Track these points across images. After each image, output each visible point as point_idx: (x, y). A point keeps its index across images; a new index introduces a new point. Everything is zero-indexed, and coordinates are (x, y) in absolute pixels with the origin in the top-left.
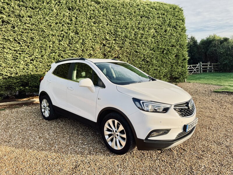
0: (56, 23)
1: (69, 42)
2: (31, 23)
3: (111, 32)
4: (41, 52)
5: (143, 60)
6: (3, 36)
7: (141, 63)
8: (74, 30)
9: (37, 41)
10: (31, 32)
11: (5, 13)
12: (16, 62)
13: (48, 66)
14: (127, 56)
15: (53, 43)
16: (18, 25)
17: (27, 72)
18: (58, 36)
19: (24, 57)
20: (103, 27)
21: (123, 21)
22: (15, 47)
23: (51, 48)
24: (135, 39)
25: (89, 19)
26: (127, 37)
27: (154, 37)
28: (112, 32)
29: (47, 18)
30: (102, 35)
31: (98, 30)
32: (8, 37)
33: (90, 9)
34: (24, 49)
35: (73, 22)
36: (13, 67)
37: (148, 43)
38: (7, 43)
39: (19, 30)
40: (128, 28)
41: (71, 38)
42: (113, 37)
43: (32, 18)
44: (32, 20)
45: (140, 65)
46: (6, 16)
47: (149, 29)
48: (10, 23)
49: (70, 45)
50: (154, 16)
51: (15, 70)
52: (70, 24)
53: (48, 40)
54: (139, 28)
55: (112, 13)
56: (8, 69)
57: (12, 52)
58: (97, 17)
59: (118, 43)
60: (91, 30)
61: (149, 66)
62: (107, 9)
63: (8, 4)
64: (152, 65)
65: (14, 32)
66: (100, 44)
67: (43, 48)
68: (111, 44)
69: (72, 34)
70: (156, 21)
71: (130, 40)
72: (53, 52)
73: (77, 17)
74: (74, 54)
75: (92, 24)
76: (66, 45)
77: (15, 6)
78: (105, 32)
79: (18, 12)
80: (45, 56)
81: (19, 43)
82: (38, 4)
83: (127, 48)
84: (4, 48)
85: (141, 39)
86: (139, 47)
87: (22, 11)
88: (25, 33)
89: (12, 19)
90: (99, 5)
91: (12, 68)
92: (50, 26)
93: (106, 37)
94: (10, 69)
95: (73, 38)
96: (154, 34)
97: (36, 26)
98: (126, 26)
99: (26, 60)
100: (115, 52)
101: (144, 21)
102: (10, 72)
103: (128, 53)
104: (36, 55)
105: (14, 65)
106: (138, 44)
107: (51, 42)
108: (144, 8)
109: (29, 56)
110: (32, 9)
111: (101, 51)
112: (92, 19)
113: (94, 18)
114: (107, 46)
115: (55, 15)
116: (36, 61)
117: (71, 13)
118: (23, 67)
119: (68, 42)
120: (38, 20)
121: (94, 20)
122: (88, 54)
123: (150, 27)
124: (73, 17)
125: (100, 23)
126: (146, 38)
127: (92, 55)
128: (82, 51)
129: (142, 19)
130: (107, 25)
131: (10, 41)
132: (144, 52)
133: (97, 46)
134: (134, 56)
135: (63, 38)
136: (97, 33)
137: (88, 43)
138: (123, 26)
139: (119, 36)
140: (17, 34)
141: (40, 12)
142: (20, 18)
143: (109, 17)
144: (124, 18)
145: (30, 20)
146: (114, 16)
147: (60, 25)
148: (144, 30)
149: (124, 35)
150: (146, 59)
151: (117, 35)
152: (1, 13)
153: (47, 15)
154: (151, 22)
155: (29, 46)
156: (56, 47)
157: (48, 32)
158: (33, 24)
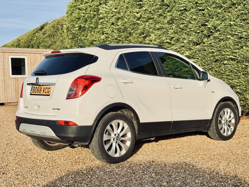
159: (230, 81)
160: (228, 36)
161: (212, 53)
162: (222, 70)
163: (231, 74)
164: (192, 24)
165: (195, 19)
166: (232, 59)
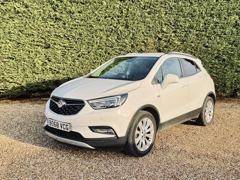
0: (105, 17)
1: (118, 37)
2: (80, 19)
3: (170, 23)
4: (88, 48)
5: (216, 58)
6: (55, 32)
7: (213, 61)
8: (123, 23)
9: (85, 36)
10: (80, 28)
11: (58, 11)
12: (64, 58)
13: (94, 63)
14: (192, 52)
15: (101, 39)
16: (68, 22)
17: (73, 69)
18: (106, 31)
19: (72, 53)
20: (160, 17)
21: (188, 8)
22: (64, 44)
23: (98, 44)
24: (204, 30)
25: (143, 9)
26: (192, 28)
28: (172, 22)
29: (96, 12)
30: (157, 27)
31: (154, 21)
32: (59, 33)
34: (72, 45)
35: (123, 14)
36: (62, 63)
37: (226, 34)
38: (58, 40)
39: (69, 26)
40: (194, 16)
41: (119, 33)
42: (173, 29)
43: (81, 13)
44: (81, 15)
45: (212, 65)
46: (59, 13)
47: (228, 15)
48: (61, 20)
49: (118, 40)
51: (63, 66)
52: (121, 17)
53: (95, 35)
56: (57, 64)
57: (62, 48)
58: (153, 6)
59: (178, 36)
60: (144, 22)
61: (226, 66)
63: (61, 2)
64: (232, 64)
65: (65, 29)
66: (154, 37)
67: (90, 44)
68: (168, 37)
69: (121, 28)
71: (197, 31)
72: (100, 48)
73: (129, 8)
74: (122, 50)
75: (146, 14)
76: (114, 41)
77: (67, 3)
78: (162, 23)
79: (69, 8)
80: (91, 53)
81: (68, 39)
83: (192, 42)
84: (55, 44)
85: (214, 29)
86: (211, 40)
87: (73, 7)
88: (75, 29)
89: (64, 16)
91: (60, 63)
92: (99, 20)
93: (163, 30)
94: (58, 64)
95: (122, 32)
96: (236, 22)
97: (85, 21)
98: (191, 14)
99: (73, 56)
100: (174, 47)
101: (221, 5)
102: (58, 67)
103: (193, 48)
104: (83, 51)
105: (62, 61)
106: (209, 36)
107: (99, 38)
109: (76, 53)
110: (83, 4)
111: (156, 46)
112: (146, 9)
113: (150, 8)
114: (163, 39)
115: (105, 8)
116: (83, 57)
117: (122, 5)
118: (70, 63)
119: (116, 37)
120: (87, 16)
121: (149, 10)
122: (139, 50)
123: (230, 13)
124: (124, 9)
126: (223, 28)
128: (131, 46)
129: (218, 3)
130: (166, 14)
131: (61, 37)
132: (219, 47)
133: (150, 41)
134: (203, 52)
135: (111, 33)
136: (151, 26)
137: (139, 37)
138: (187, 14)
139: (181, 27)
140: (67, 31)
141: (89, 7)
142: (71, 14)
143: (169, 4)
144: (190, 4)
145: (80, 15)
146: (176, 2)
147: (109, 18)
148: (219, 18)
149: (187, 25)
150: (222, 56)
151: (178, 25)
152: (55, 10)
153: (97, 9)
154: (232, 6)
155: (77, 42)
156: (103, 43)
157: (96, 27)
158: (82, 20)
159: (9, 74)
162: (2, 66)
163: (10, 69)
166: (11, 58)
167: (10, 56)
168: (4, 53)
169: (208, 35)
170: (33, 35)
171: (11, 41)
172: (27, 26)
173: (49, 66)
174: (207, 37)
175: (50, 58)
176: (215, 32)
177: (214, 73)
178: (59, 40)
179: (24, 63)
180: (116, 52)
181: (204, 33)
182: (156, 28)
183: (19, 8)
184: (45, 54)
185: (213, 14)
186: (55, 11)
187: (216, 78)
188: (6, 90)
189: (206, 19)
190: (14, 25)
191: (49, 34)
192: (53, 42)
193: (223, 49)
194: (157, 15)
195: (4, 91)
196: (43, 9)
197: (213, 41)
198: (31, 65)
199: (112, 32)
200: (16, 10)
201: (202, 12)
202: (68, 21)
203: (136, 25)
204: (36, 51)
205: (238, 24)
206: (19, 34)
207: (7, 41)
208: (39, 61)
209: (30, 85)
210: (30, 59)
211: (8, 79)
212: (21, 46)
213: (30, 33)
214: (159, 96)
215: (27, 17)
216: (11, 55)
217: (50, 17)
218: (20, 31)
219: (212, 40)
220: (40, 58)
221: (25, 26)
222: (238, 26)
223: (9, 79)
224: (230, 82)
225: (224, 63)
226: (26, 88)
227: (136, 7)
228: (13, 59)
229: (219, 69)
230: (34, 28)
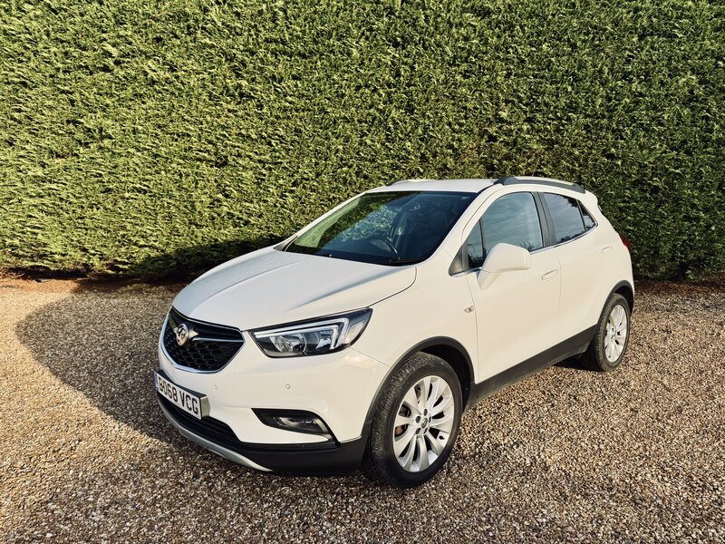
0: (358, 88)
1: (388, 135)
2: (296, 93)
3: (519, 97)
4: (317, 164)
5: (635, 184)
6: (239, 128)
7: (628, 193)
8: (402, 102)
9: (310, 136)
10: (296, 116)
11: (245, 75)
12: (261, 188)
13: (330, 200)
14: (573, 171)
15: (347, 141)
16: (269, 101)
17: (282, 214)
18: (358, 121)
20: (493, 83)
21: (565, 58)
22: (261, 154)
23: (340, 154)
24: (606, 113)
25: (450, 65)
26: (575, 110)
27: (690, 100)
28: (522, 95)
29: (335, 77)
30: (485, 109)
31: (477, 94)
32: (247, 130)
33: (456, 36)
34: (279, 158)
35: (402, 78)
36: (255, 201)
37: (661, 124)
38: (246, 145)
39: (271, 113)
40: (581, 80)
41: (391, 126)
42: (525, 112)
43: (300, 80)
44: (300, 85)
45: (624, 202)
46: (248, 81)
47: (669, 75)
48: (253, 98)
49: (387, 144)
50: (697, 28)
51: (258, 207)
52: (395, 87)
53: (333, 133)
54: (626, 76)
55: (528, 37)
56: (243, 204)
57: (255, 166)
58: (476, 57)
59: (538, 131)
60: (453, 99)
61: (660, 204)
62: (511, 27)
63: (253, 53)
64: (676, 201)
65: (261, 119)
66: (479, 135)
67: (320, 155)
68: (514, 133)
69: (395, 114)
70: (707, 42)
71: (587, 116)
72: (345, 165)
73: (414, 63)
74: (398, 168)
75: (459, 78)
76: (379, 146)
77: (265, 56)
78: (498, 98)
79: (271, 68)
80: (323, 175)
81: (269, 143)
82: (316, 43)
83: (574, 146)
85: (631, 111)
86: (622, 138)
87: (280, 66)
88: (284, 118)
89: (259, 87)
90: (487, 19)
91: (252, 202)
92: (343, 95)
93: (500, 115)
94: (247, 204)
95: (398, 124)
96: (691, 92)
97: (309, 99)
98: (573, 74)
99: (282, 185)
100: (529, 157)
101: (652, 48)
102: (247, 211)
103: (577, 159)
104: (305, 173)
105: (256, 196)
106: (619, 130)
107: (341, 140)
108: (658, 5)
109: (289, 176)
110: (304, 56)
111: (482, 155)
112: (458, 66)
113: (467, 62)
114: (501, 140)
115: (356, 66)
116: (304, 187)
117: (397, 55)
118: (274, 201)
119: (383, 137)
120: (314, 85)
121: (464, 66)
122: (439, 166)
123: (677, 68)
124: (403, 66)
125: (484, 74)
126: (655, 108)
127: (449, 169)
128: (421, 158)
129: (643, 43)
130: (508, 76)
131: (252, 140)
132: (644, 156)
133: (468, 143)
134: (600, 168)
135: (371, 126)
136: (469, 106)
137: (439, 136)
138: (563, 75)
139: (545, 108)
140: (266, 123)
141: (319, 63)
142: (275, 83)
143: (516, 50)
144: (570, 49)
145: (296, 86)
146: (533, 46)
147: (367, 90)
148: (646, 82)
149: (563, 101)
150: (651, 179)
151: (539, 104)
152: (238, 75)
153: (336, 68)
154: (680, 50)
155: (290, 150)
156: (351, 152)
157: (334, 112)
158: (301, 96)
159: (137, 227)
160: (132, 150)
161: (96, 176)
162: (120, 208)
163: (139, 215)
164: (43, 114)
165: (50, 108)
166: (139, 191)
167: (138, 186)
168: (123, 179)
169: (614, 126)
170: (188, 135)
171: (139, 151)
172: (173, 114)
173: (225, 209)
174: (613, 131)
175: (227, 188)
176: (633, 118)
177: (628, 221)
178: (249, 145)
179: (170, 201)
180: (383, 172)
181: (605, 121)
182: (483, 112)
183: (154, 71)
184: (216, 181)
185: (630, 73)
186: (237, 77)
187: (634, 235)
188: (132, 263)
189: (610, 85)
190: (144, 112)
191: (225, 133)
192: (234, 151)
193: (654, 163)
194: (485, 79)
195: (126, 267)
196: (209, 73)
197: (627, 142)
198: (186, 207)
199: (373, 123)
200: (149, 77)
201: (602, 67)
202: (268, 99)
203: (432, 106)
204: (196, 173)
205: (696, 97)
206: (156, 134)
207: (130, 150)
208: (204, 198)
209: (185, 251)
210: (183, 193)
211: (134, 239)
212: (162, 161)
213: (181, 130)
214: (470, 310)
215: (173, 94)
216: (141, 184)
217: (228, 91)
218: (159, 127)
219: (624, 139)
220: (206, 190)
221: (170, 114)
222: (697, 101)
223: (137, 238)
224: (669, 246)
225: (656, 198)
226: (176, 259)
227: (434, 61)
228: (145, 192)
229: (643, 212)
230: (189, 118)
